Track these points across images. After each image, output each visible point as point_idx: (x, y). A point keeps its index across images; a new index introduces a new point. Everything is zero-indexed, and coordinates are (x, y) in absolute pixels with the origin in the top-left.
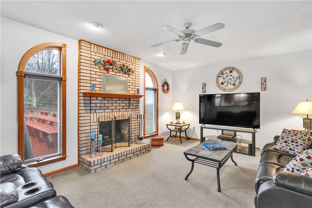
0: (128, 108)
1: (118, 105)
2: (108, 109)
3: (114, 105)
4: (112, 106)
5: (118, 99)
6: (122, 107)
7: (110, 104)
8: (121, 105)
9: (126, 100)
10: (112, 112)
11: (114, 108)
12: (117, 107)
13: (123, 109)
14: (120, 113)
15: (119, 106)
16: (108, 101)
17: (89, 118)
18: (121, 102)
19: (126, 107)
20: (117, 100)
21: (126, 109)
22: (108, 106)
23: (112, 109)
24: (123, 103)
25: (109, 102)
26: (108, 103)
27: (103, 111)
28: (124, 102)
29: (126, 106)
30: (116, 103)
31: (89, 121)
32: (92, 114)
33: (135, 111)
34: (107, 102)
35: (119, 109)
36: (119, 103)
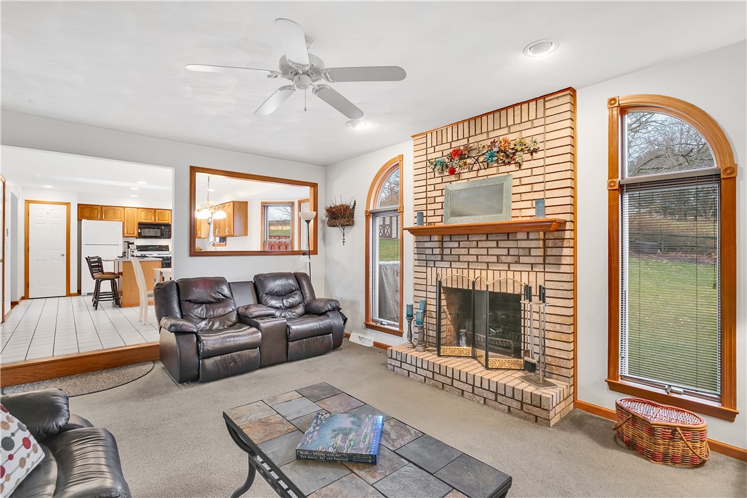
0: (516, 262)
1: (484, 252)
2: (459, 261)
3: (472, 251)
4: (469, 254)
5: (484, 237)
6: (494, 259)
7: (463, 250)
8: (491, 252)
9: (508, 240)
10: (468, 268)
11: (474, 259)
12: (479, 257)
13: (498, 262)
14: (490, 273)
15: (488, 255)
16: (459, 242)
17: (424, 276)
18: (494, 244)
19: (509, 259)
20: (480, 241)
21: (509, 264)
22: (459, 255)
23: (468, 262)
24: (498, 247)
25: (462, 244)
26: (459, 247)
27: (447, 265)
28: (501, 244)
29: (509, 255)
30: (477, 247)
31: (424, 282)
32: (429, 269)
33: (544, 272)
34: (456, 245)
35: (488, 263)
36: (488, 248)
